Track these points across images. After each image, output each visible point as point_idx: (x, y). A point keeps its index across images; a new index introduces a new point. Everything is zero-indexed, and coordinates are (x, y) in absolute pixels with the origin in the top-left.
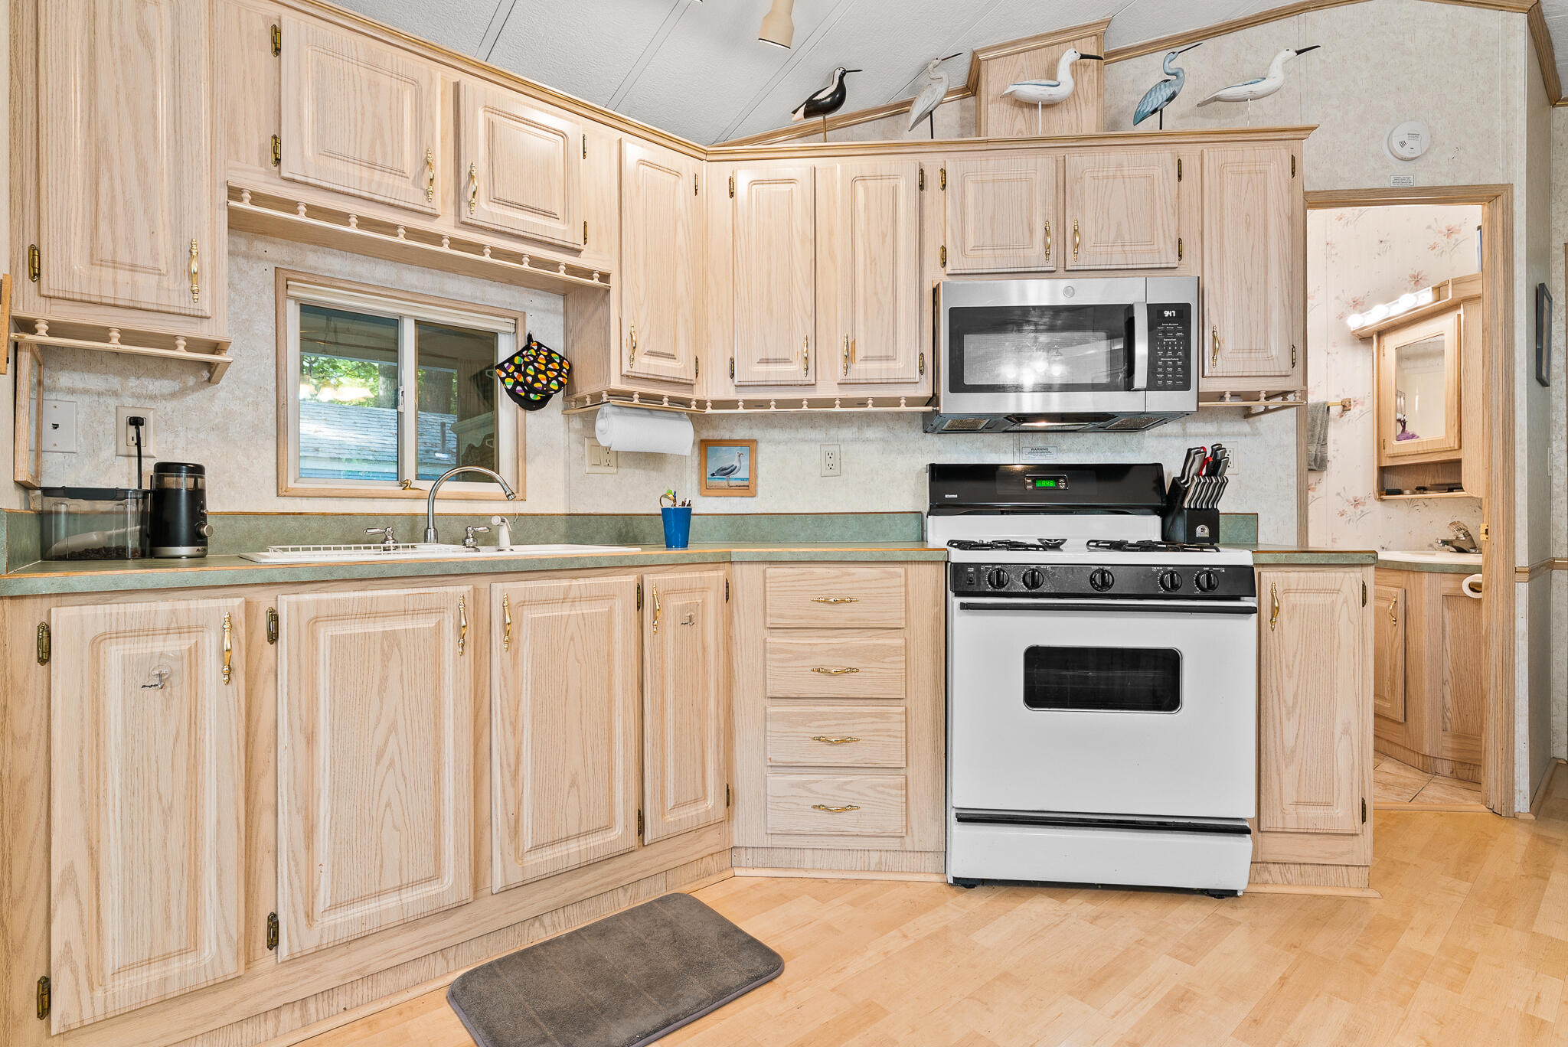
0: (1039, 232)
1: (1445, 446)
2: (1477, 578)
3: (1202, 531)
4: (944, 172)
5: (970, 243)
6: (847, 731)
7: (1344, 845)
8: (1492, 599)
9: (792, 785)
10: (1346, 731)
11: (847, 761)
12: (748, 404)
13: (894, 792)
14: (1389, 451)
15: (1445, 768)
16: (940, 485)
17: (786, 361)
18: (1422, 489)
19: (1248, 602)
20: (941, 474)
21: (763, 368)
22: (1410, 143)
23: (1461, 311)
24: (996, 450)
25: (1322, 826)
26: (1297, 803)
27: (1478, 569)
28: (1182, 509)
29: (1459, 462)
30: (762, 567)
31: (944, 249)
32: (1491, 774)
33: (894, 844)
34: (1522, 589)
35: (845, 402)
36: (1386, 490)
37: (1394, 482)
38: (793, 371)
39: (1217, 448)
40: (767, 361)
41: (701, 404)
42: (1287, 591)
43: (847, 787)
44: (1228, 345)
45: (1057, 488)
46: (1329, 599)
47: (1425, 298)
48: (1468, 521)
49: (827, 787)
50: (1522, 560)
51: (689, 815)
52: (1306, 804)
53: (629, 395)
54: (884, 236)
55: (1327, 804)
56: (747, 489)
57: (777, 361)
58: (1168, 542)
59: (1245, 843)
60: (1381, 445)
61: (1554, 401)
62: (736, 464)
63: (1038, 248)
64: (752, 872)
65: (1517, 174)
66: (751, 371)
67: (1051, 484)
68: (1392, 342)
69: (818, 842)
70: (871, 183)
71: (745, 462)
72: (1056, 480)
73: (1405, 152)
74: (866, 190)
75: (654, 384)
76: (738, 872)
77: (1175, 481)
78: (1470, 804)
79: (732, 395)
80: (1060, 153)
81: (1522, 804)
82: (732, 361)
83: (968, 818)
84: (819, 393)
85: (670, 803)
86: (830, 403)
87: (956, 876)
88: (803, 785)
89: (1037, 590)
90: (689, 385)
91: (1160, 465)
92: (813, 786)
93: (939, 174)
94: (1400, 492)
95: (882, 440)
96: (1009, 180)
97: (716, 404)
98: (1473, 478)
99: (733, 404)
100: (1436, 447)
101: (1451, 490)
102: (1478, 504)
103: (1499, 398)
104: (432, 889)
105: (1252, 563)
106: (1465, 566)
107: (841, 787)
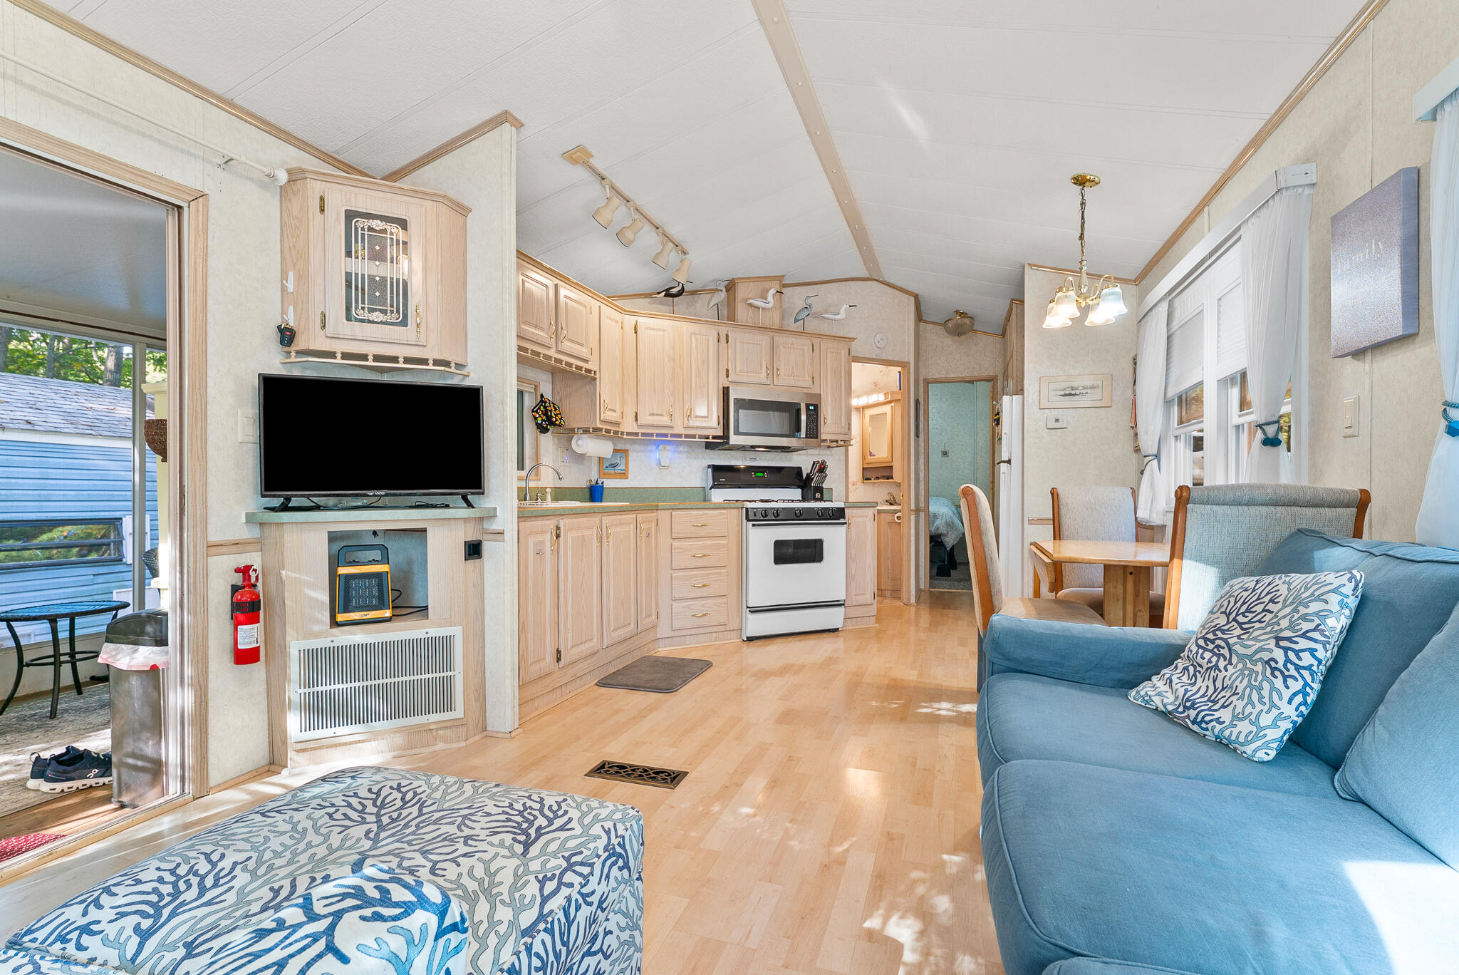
0: (764, 368)
1: (887, 460)
2: (899, 514)
3: (818, 495)
4: (727, 335)
5: (738, 369)
6: (705, 582)
7: (869, 608)
8: (904, 522)
9: (683, 607)
10: (869, 567)
11: (705, 595)
12: (643, 434)
13: (723, 605)
14: (867, 461)
15: (888, 594)
16: (717, 474)
17: (662, 415)
18: (878, 478)
19: (842, 521)
20: (717, 469)
21: (651, 418)
22: (881, 342)
23: (893, 404)
24: (736, 459)
25: (863, 603)
26: (856, 595)
27: (900, 511)
28: (811, 486)
29: (892, 467)
30: (670, 511)
31: (727, 370)
32: (904, 594)
33: (722, 628)
34: (913, 517)
35: (686, 436)
36: (866, 479)
37: (868, 475)
38: (665, 420)
39: (823, 462)
40: (653, 415)
41: (622, 433)
42: (852, 517)
43: (706, 605)
44: (829, 421)
45: (764, 477)
46: (865, 519)
47: (881, 398)
48: (894, 492)
49: (697, 606)
50: (913, 507)
51: (648, 620)
52: (859, 595)
53: (601, 430)
54: (704, 361)
55: (864, 594)
56: (624, 475)
57: (657, 415)
58: (804, 499)
59: (842, 609)
60: (864, 458)
61: (920, 443)
62: (619, 462)
63: (764, 374)
64: (667, 649)
65: (911, 358)
66: (645, 419)
67: (761, 475)
68: (868, 413)
69: (693, 632)
70: (698, 336)
71: (623, 461)
72: (763, 473)
73: (879, 345)
74: (697, 339)
75: (609, 424)
76: (660, 650)
77: (808, 475)
78: (900, 604)
79: (636, 431)
80: (772, 334)
81: (913, 600)
82: (637, 414)
83: (755, 611)
84: (675, 431)
85: (644, 616)
86: (680, 436)
87: (748, 636)
88: (688, 607)
89: (767, 518)
90: (617, 424)
91: (801, 468)
92: (692, 607)
93: (725, 336)
94: (870, 479)
95: (687, 452)
96: (753, 344)
97: (628, 434)
98: (897, 475)
99: (637, 434)
100: (885, 460)
101: (888, 479)
102: (899, 485)
103: (906, 444)
104: (588, 645)
105: (843, 506)
106: (895, 510)
107: (703, 606)
